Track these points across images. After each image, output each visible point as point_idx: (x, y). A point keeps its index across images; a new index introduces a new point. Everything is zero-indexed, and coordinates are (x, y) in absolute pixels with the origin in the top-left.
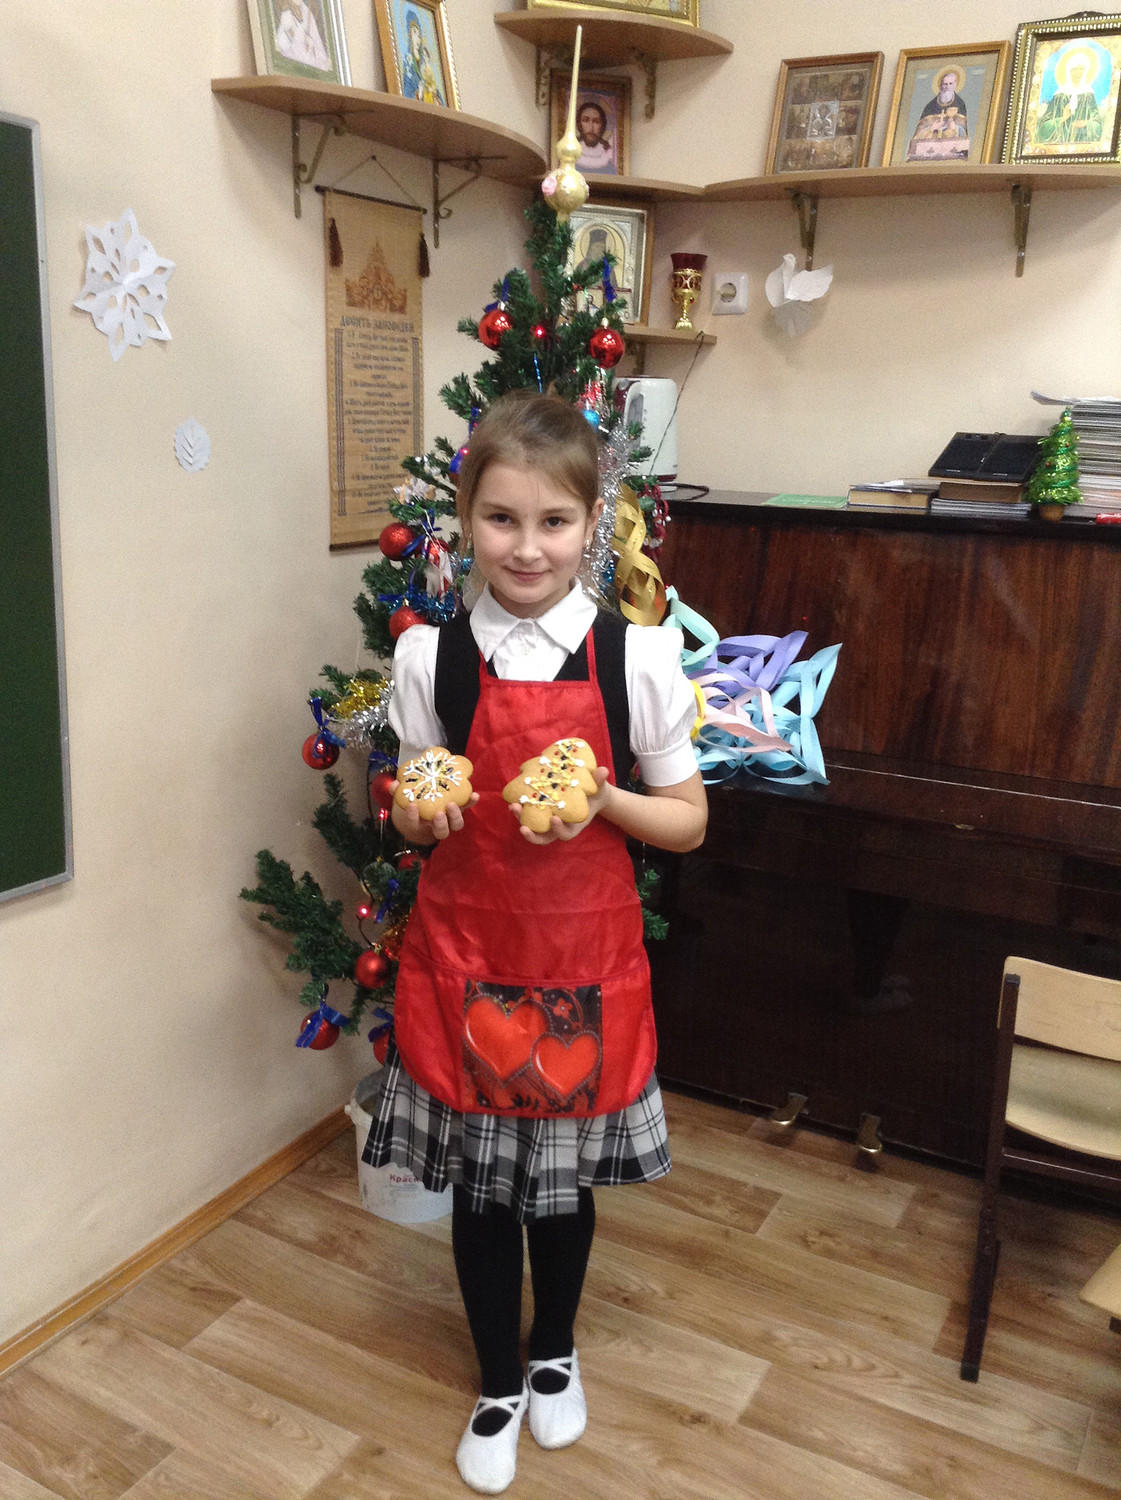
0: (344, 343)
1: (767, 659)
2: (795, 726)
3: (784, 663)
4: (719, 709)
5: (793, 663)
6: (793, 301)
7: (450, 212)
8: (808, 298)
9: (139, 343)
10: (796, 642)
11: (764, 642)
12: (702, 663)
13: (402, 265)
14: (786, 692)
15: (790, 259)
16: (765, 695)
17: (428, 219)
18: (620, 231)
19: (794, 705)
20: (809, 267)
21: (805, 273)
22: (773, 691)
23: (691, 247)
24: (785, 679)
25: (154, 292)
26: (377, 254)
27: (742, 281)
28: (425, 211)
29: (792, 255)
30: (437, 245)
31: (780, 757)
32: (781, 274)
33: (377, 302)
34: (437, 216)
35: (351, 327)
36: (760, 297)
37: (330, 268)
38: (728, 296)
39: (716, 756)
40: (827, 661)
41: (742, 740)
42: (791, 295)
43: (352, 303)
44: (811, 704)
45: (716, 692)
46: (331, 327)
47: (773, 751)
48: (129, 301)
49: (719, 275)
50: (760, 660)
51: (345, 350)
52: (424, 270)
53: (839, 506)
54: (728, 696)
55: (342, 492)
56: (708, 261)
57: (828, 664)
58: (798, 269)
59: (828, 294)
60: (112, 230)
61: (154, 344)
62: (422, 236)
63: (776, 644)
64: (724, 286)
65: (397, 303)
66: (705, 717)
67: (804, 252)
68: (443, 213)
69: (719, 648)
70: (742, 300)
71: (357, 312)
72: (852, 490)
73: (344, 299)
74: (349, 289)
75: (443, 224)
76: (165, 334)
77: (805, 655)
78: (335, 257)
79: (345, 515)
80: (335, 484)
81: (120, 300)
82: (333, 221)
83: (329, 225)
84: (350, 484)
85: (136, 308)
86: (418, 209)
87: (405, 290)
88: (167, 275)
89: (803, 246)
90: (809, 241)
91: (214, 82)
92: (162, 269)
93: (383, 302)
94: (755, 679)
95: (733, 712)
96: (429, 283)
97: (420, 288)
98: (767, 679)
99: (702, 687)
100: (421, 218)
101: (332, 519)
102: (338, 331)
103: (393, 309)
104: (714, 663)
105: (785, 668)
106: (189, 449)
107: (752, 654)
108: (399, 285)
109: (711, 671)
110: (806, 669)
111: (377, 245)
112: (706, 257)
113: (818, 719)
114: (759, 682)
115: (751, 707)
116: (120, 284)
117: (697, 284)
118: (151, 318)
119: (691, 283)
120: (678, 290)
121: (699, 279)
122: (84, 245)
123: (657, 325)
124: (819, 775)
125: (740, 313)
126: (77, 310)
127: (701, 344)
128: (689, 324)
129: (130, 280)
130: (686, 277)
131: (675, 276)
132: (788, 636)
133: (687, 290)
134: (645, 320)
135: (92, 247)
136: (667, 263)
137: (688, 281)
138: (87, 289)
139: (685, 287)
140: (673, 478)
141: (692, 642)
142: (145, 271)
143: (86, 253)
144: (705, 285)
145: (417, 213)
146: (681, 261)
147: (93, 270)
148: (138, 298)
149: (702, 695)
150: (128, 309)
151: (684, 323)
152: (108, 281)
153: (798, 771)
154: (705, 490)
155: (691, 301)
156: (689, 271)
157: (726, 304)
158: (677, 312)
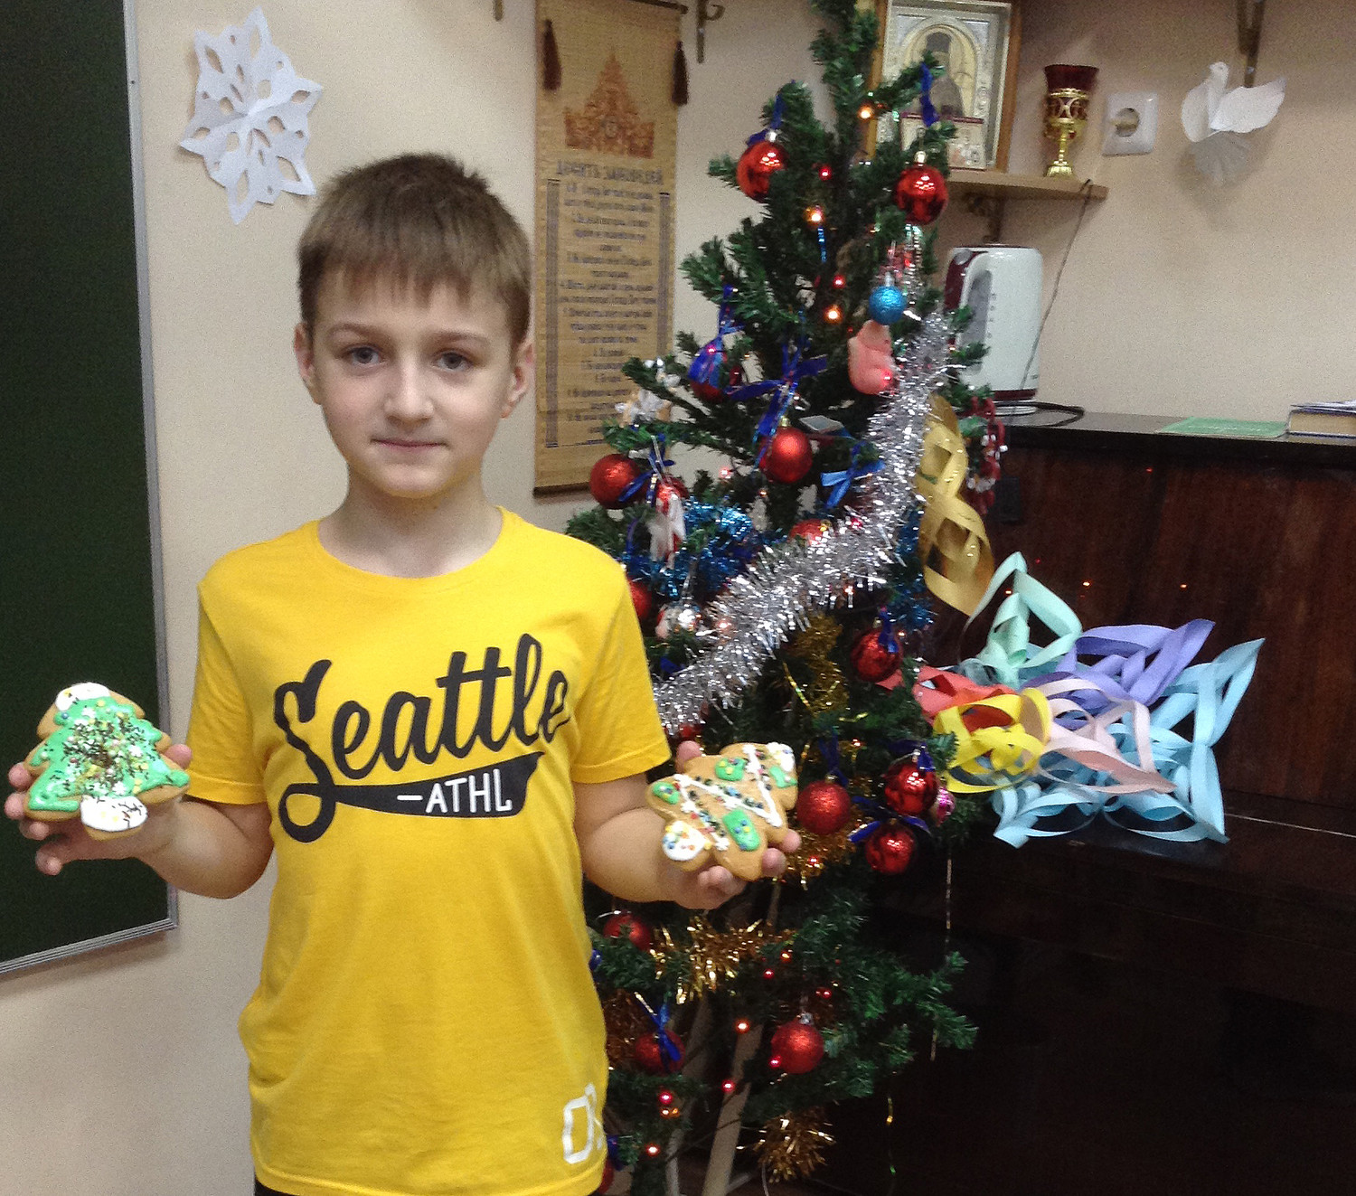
0: (562, 201)
1: (1149, 661)
2: (1184, 757)
3: (1172, 669)
4: (1072, 730)
5: (1188, 666)
6: (1222, 133)
7: (720, 12)
8: (1244, 127)
9: (269, 199)
10: (1196, 637)
11: (1147, 634)
12: (1052, 663)
13: (648, 86)
14: (1175, 709)
15: (1220, 70)
16: (1142, 713)
17: (689, 21)
18: (970, 35)
19: (1185, 727)
20: (1249, 82)
21: (1241, 91)
22: (1154, 706)
23: (1076, 55)
24: (1176, 689)
25: (292, 127)
26: (612, 72)
27: (1148, 106)
28: (684, 10)
29: (1222, 65)
30: (701, 59)
31: (1159, 802)
32: (1205, 93)
33: (610, 140)
34: (702, 18)
35: (571, 177)
36: (1172, 129)
37: (542, 93)
38: (1125, 129)
39: (1062, 797)
40: (1241, 666)
41: (1102, 777)
42: (1219, 124)
43: (573, 143)
44: (1210, 726)
45: (1068, 706)
46: (543, 176)
47: (1148, 792)
48: (256, 138)
49: (1114, 98)
50: (1139, 660)
51: (563, 209)
52: (680, 94)
53: (1273, 435)
54: (1086, 711)
55: (552, 414)
56: (1099, 76)
57: (1244, 665)
58: (1231, 84)
59: (1275, 124)
60: (233, 38)
61: (291, 202)
62: (679, 45)
63: (1165, 638)
64: (1121, 113)
65: (640, 143)
66: (1049, 741)
67: (1243, 60)
68: (711, 11)
69: (1080, 643)
70: (1146, 133)
71: (581, 156)
72: (1294, 412)
73: (563, 137)
74: (569, 122)
75: (711, 29)
76: (305, 186)
77: (1204, 656)
78: (550, 75)
79: (555, 445)
80: (543, 402)
81: (243, 136)
82: (549, 23)
83: (543, 29)
84: (564, 402)
85: (266, 150)
86: (674, 6)
87: (652, 124)
88: (310, 101)
89: (1242, 49)
90: (1250, 44)
92: (302, 94)
93: (619, 141)
94: (1128, 688)
95: (1091, 735)
96: (687, 114)
97: (675, 121)
98: (1147, 687)
99: (1049, 698)
100: (678, 19)
101: (538, 453)
102: (553, 183)
103: (633, 151)
104: (1071, 664)
105: (1178, 670)
107: (1128, 652)
108: (644, 118)
109: (1065, 675)
110: (1206, 675)
111: (613, 59)
112: (1095, 70)
113: (1220, 749)
114: (1133, 692)
115: (1120, 729)
116: (243, 115)
117: (1080, 111)
118: (288, 165)
119: (1072, 110)
120: (1051, 120)
121: (1084, 103)
122: (193, 60)
123: (1020, 171)
124: (1214, 829)
125: (1142, 153)
126: (184, 152)
127: (1087, 198)
128: (1068, 169)
129: (257, 110)
130: (1066, 100)
131: (1049, 100)
132: (1184, 627)
133: (1065, 120)
134: (1002, 163)
135: (204, 62)
136: (1040, 81)
137: (1067, 107)
138: (197, 122)
139: (1064, 115)
140: (1030, 393)
141: (1041, 634)
142: (279, 96)
143: (195, 72)
144: (1094, 113)
145: (677, 12)
146: (1060, 76)
147: (205, 95)
148: (270, 135)
149: (1047, 709)
150: (254, 151)
151: (1060, 168)
152: (225, 111)
153: (1184, 821)
154: (1078, 412)
155: (1072, 136)
156: (1070, 92)
157: (1124, 140)
158: (1049, 151)
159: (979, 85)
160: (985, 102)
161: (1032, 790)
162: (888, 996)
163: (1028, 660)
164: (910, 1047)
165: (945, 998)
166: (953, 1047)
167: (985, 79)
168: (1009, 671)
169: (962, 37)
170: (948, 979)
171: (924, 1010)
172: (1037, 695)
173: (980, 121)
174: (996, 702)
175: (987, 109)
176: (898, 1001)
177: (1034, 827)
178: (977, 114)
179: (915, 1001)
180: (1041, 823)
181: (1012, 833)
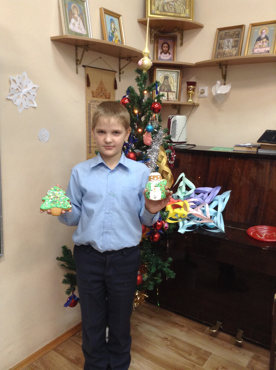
0: (91, 107)
1: (209, 194)
2: (216, 214)
3: (213, 196)
4: (193, 209)
5: (216, 196)
6: (219, 94)
7: (123, 72)
8: (224, 93)
9: (27, 108)
10: (218, 190)
11: (208, 189)
12: (190, 195)
13: (109, 86)
14: (214, 204)
15: (219, 82)
16: (207, 205)
17: (117, 75)
18: (172, 76)
19: (216, 208)
20: (225, 84)
21: (223, 86)
22: (210, 204)
23: (192, 80)
24: (215, 200)
25: (32, 94)
26: (101, 83)
27: (206, 89)
28: (116, 72)
29: (219, 81)
30: (120, 81)
31: (211, 224)
32: (216, 86)
33: (101, 96)
34: (120, 73)
35: (93, 103)
36: (210, 93)
37: (87, 87)
38: (202, 93)
39: (192, 223)
40: (227, 195)
41: (200, 219)
42: (219, 92)
43: (93, 97)
44: (221, 208)
45: (193, 204)
46: (88, 103)
47: (208, 222)
48: (24, 97)
49: (200, 87)
50: (207, 194)
51: (91, 109)
52: (116, 87)
53: (230, 151)
54: (197, 204)
55: (90, 147)
56: (197, 83)
57: (227, 196)
58: (221, 85)
59: (229, 93)
60: (19, 78)
61: (32, 108)
62: (115, 78)
63: (211, 190)
64: (201, 90)
65: (108, 96)
66: (189, 211)
67: (223, 80)
68: (122, 72)
69: (195, 191)
70: (206, 94)
71: (95, 99)
72: (235, 146)
73: (91, 95)
74: (92, 93)
75: (121, 75)
76: (35, 105)
77: (220, 193)
78: (88, 84)
79: (91, 153)
80: (88, 145)
81: (21, 96)
82: (88, 74)
83: (87, 76)
84: (92, 145)
85: (26, 98)
86: (114, 71)
87: (110, 93)
88: (36, 90)
89: (223, 78)
90: (224, 77)
91: (51, 38)
92: (34, 88)
93: (103, 96)
94: (204, 200)
95: (197, 210)
96: (117, 91)
97: (115, 92)
98: (208, 200)
99: (189, 202)
100: (115, 74)
101: (87, 155)
102: (89, 104)
103: (106, 98)
104: (193, 195)
105: (214, 197)
106: (42, 136)
107: (204, 193)
108: (108, 92)
109: (192, 198)
110: (220, 197)
111: (101, 81)
112: (196, 82)
113: (223, 213)
114: (205, 201)
115: (203, 208)
116: (21, 92)
117: (193, 90)
118: (31, 101)
119: (192, 90)
120: (188, 92)
121: (194, 88)
122: (10, 82)
123: (183, 101)
124: (222, 230)
125: (205, 97)
126: (7, 99)
127: (194, 106)
128: (192, 101)
129: (24, 91)
130: (191, 88)
131: (188, 88)
132: (215, 188)
133: (191, 92)
134: (179, 100)
135: (12, 82)
136: (186, 84)
137: (191, 89)
138: (10, 93)
139: (190, 91)
140: (185, 142)
141: (188, 189)
142: (29, 88)
143: (10, 84)
144: (196, 90)
145: (114, 72)
146: (189, 84)
147: (12, 88)
148: (27, 96)
149: (188, 205)
150: (24, 99)
151: (190, 100)
152: (17, 91)
153: (216, 228)
154: (195, 146)
155: (192, 94)
156: (191, 86)
157: (202, 95)
158: (188, 97)
159: (174, 85)
160: (176, 89)
161: (186, 221)
162: (157, 267)
163: (185, 194)
164: (161, 278)
165: (168, 267)
166: (170, 278)
167: (175, 84)
168: (182, 196)
169: (171, 77)
170: (169, 263)
171: (164, 270)
172: (186, 202)
173: (175, 92)
174: (178, 203)
175: (176, 90)
176: (158, 268)
177: (186, 229)
178: (174, 91)
179: (162, 268)
180: (188, 228)
181: (182, 231)
